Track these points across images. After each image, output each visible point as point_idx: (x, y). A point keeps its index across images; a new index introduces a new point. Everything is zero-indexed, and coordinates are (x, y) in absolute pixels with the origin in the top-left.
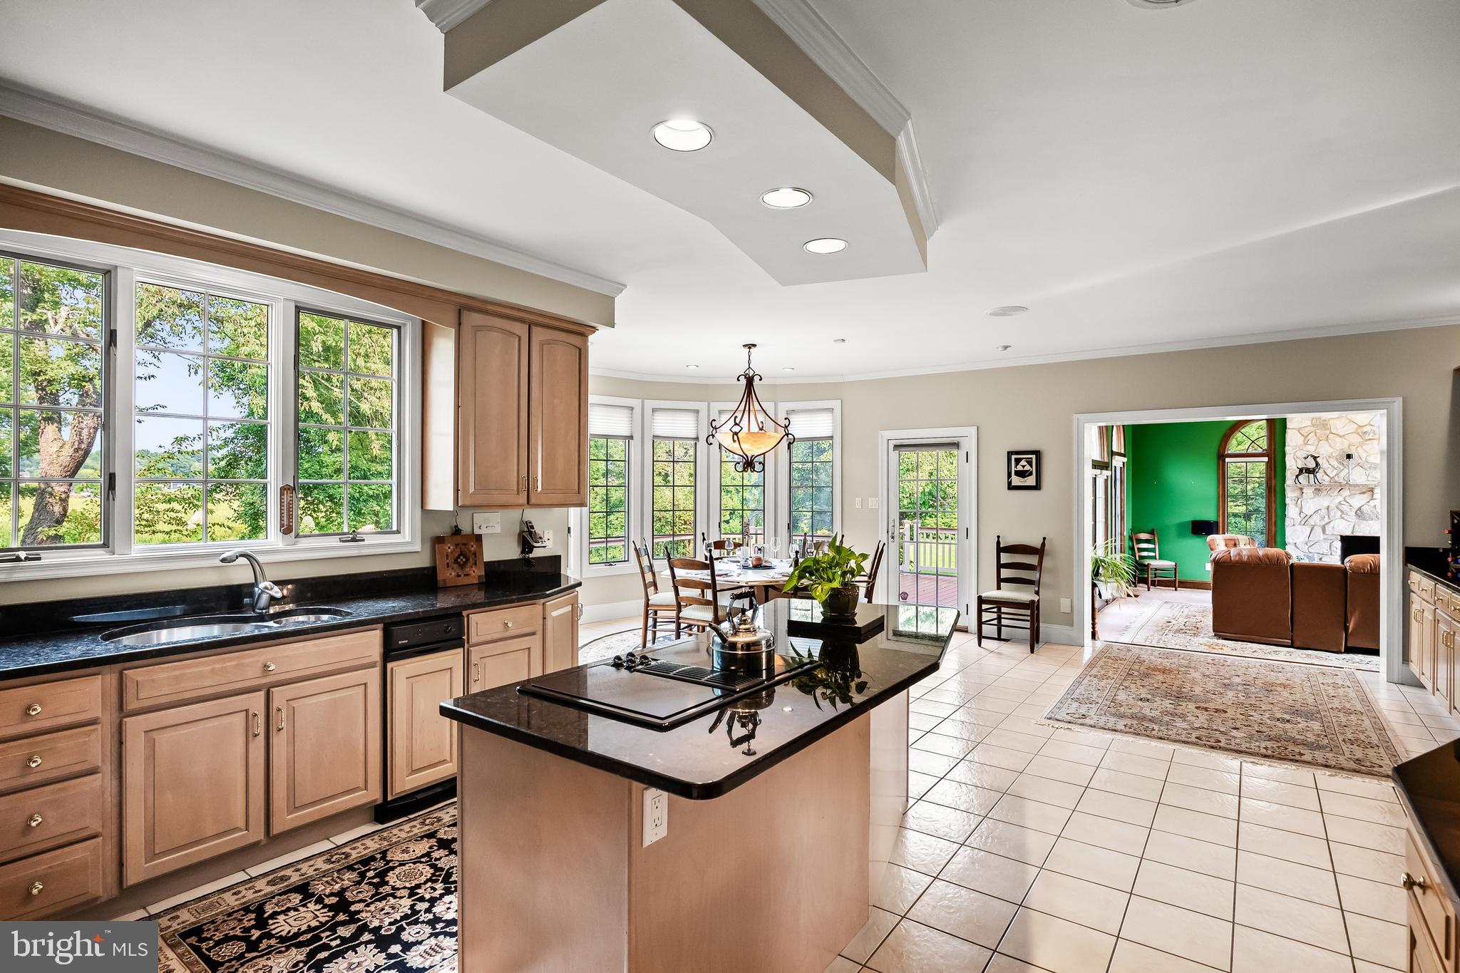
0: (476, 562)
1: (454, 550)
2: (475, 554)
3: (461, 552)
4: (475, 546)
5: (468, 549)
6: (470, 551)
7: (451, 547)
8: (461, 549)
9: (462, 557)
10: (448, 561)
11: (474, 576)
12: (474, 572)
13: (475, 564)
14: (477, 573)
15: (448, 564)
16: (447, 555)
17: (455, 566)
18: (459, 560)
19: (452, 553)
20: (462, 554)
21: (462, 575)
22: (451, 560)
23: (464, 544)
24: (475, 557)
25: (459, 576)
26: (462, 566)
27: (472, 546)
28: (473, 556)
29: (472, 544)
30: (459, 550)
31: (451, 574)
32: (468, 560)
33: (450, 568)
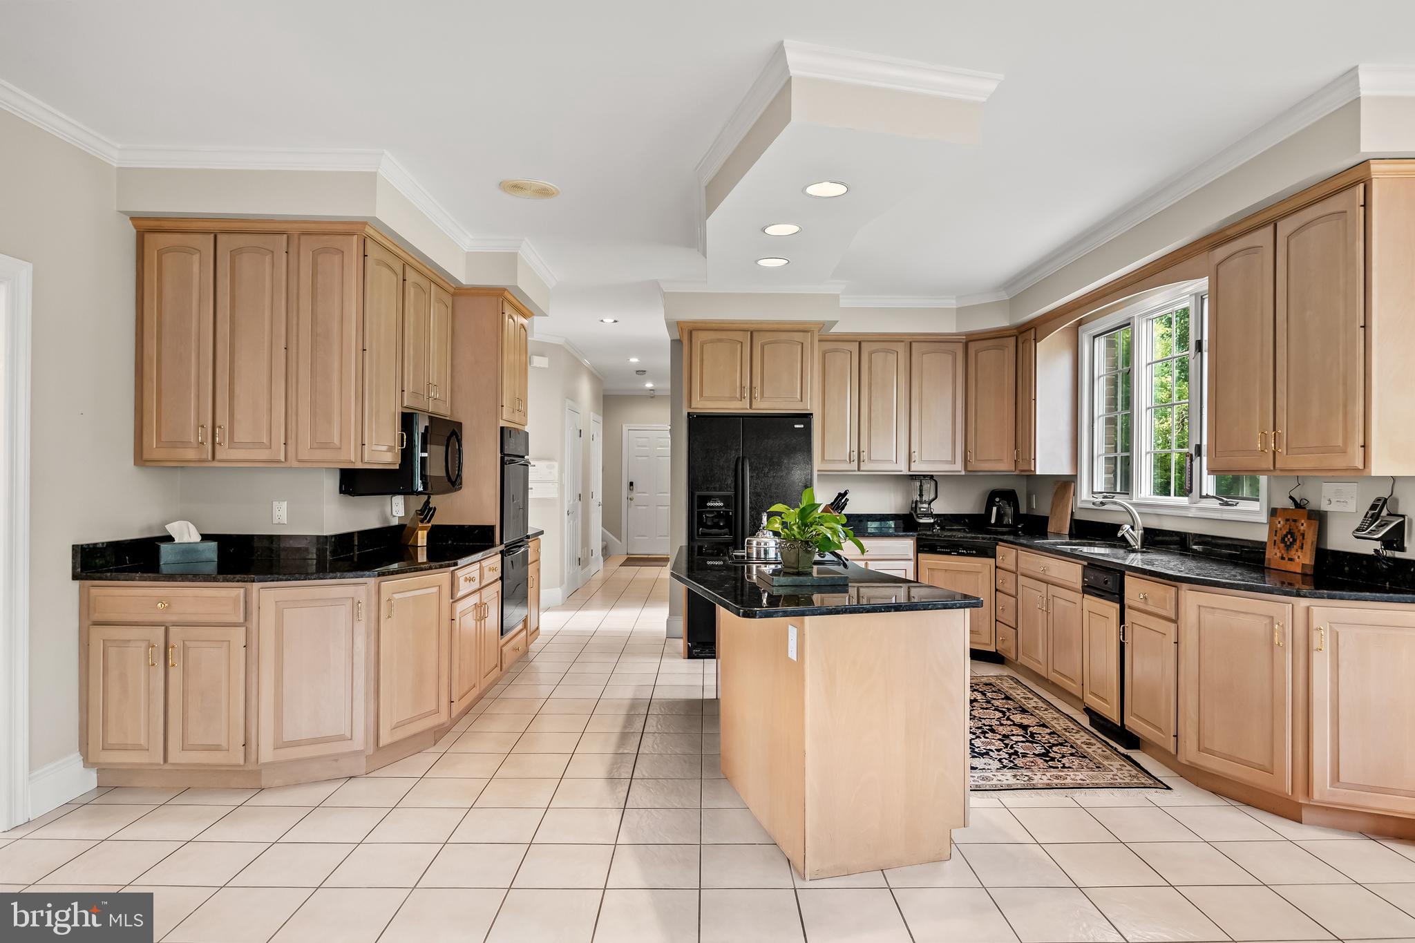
0: (1303, 544)
1: (1283, 526)
2: (1303, 535)
3: (1290, 529)
4: (1305, 525)
5: (1297, 527)
6: (1299, 531)
7: (1281, 522)
8: (1290, 526)
9: (1289, 536)
10: (1276, 538)
11: (1298, 563)
12: (1299, 557)
13: (1302, 548)
14: (1304, 558)
15: (1275, 541)
16: (1276, 531)
17: (1282, 545)
18: (1286, 539)
19: (1281, 529)
20: (1290, 532)
21: (1287, 559)
22: (1278, 538)
23: (1295, 521)
24: (1303, 538)
25: (1283, 558)
26: (1288, 547)
27: (1302, 525)
28: (1301, 538)
29: (1303, 521)
30: (1288, 526)
31: (1276, 554)
32: (1295, 540)
33: (1276, 547)
